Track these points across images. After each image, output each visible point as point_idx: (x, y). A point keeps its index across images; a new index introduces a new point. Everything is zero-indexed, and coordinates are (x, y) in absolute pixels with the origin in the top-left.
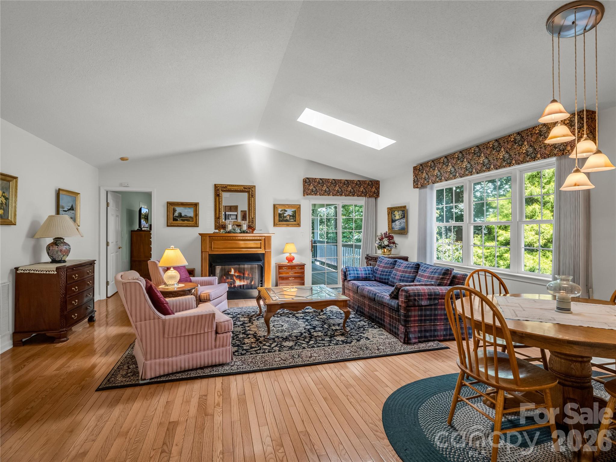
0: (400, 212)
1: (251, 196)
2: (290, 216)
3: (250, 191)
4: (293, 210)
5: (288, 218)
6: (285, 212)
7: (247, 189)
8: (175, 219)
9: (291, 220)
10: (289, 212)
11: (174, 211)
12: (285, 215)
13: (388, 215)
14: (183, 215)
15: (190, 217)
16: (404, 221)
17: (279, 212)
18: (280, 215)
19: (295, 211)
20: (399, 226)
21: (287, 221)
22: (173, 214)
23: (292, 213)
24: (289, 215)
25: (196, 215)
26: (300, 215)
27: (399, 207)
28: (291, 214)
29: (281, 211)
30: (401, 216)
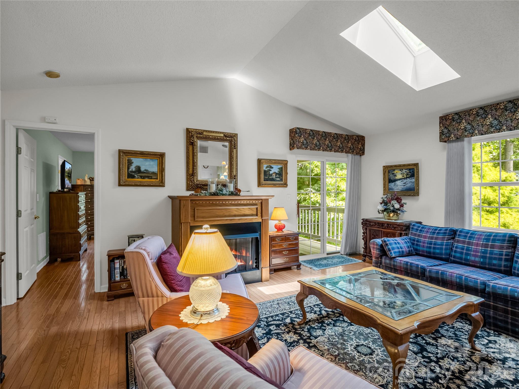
0: (404, 171)
1: (233, 147)
2: (276, 174)
3: (232, 140)
4: (280, 166)
5: (274, 176)
6: (271, 169)
7: (228, 137)
8: (130, 176)
9: (277, 179)
10: (275, 169)
11: (130, 163)
12: (271, 172)
13: (384, 174)
14: (142, 169)
15: (153, 173)
16: (413, 180)
17: (265, 168)
18: (265, 171)
19: (282, 168)
20: (403, 187)
21: (273, 180)
22: (128, 168)
23: (278, 170)
24: (275, 172)
25: (162, 170)
26: (287, 173)
27: (400, 166)
28: (277, 172)
29: (266, 168)
30: (407, 175)
